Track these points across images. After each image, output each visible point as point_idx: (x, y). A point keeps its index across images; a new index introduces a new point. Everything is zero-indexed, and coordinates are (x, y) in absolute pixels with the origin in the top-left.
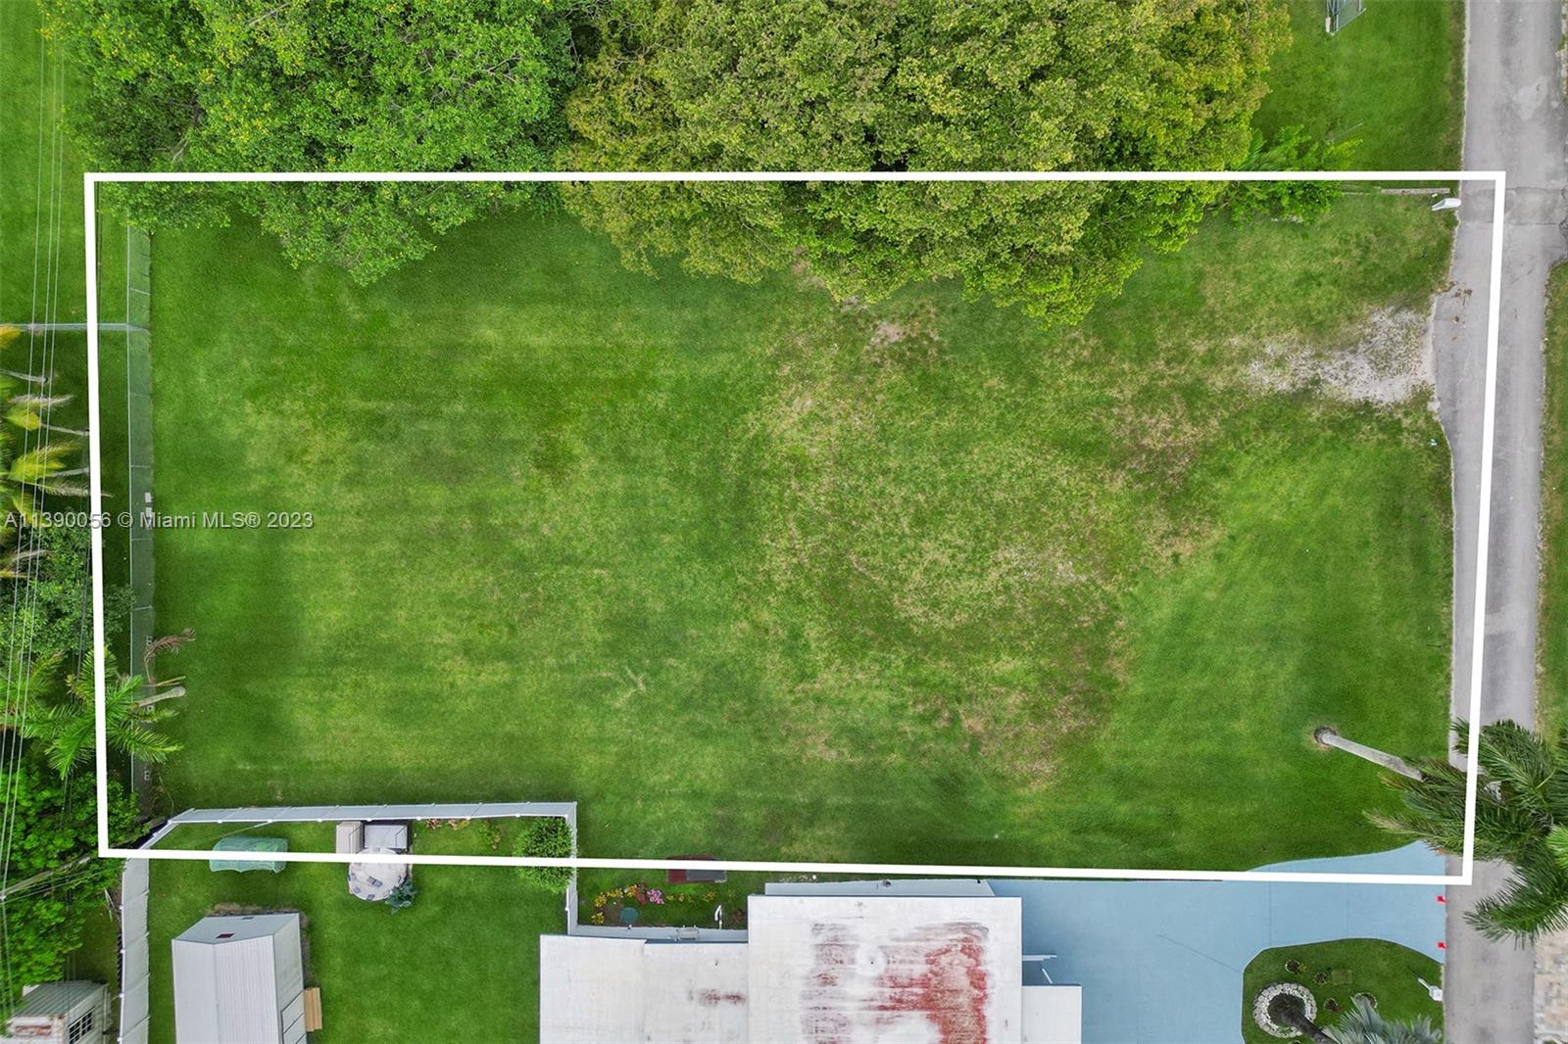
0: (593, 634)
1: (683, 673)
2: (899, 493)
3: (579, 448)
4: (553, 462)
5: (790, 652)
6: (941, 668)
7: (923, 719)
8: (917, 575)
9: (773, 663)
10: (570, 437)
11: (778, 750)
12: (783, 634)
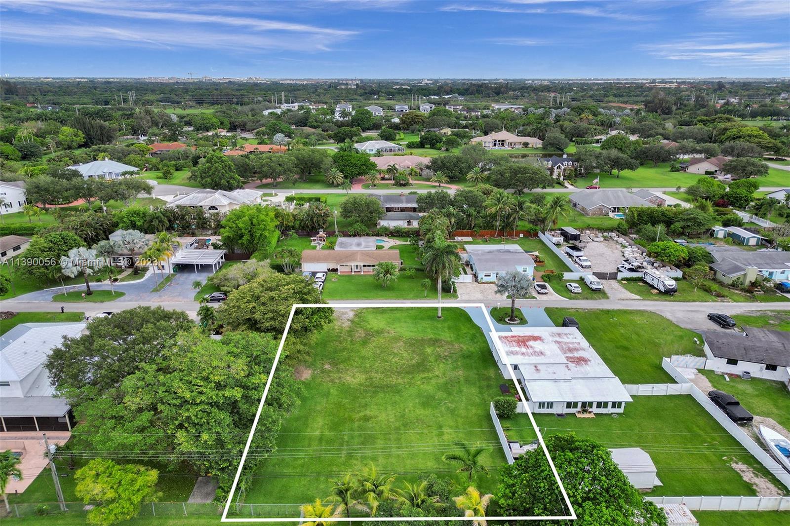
0: (428, 412)
1: (440, 395)
2: (377, 364)
3: (362, 414)
4: (367, 419)
5: (431, 379)
6: (432, 359)
7: (447, 360)
8: (404, 361)
9: (433, 382)
10: (357, 416)
11: (462, 379)
12: (424, 380)
